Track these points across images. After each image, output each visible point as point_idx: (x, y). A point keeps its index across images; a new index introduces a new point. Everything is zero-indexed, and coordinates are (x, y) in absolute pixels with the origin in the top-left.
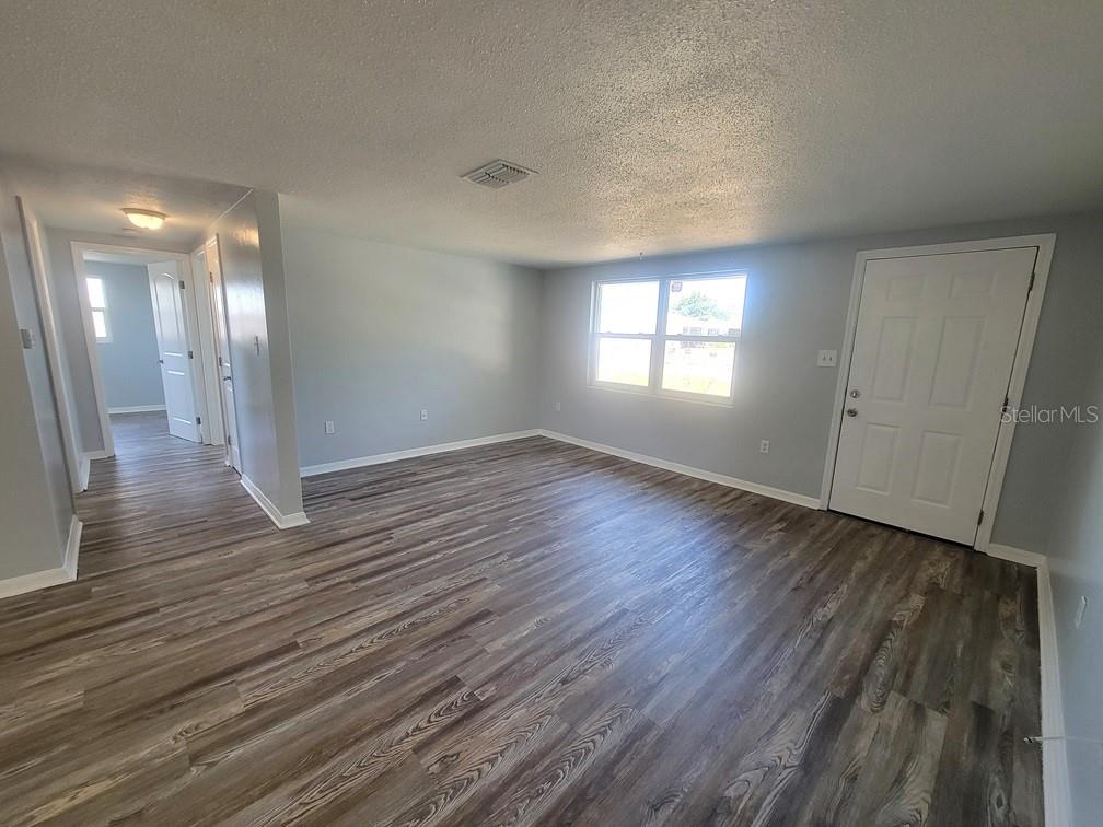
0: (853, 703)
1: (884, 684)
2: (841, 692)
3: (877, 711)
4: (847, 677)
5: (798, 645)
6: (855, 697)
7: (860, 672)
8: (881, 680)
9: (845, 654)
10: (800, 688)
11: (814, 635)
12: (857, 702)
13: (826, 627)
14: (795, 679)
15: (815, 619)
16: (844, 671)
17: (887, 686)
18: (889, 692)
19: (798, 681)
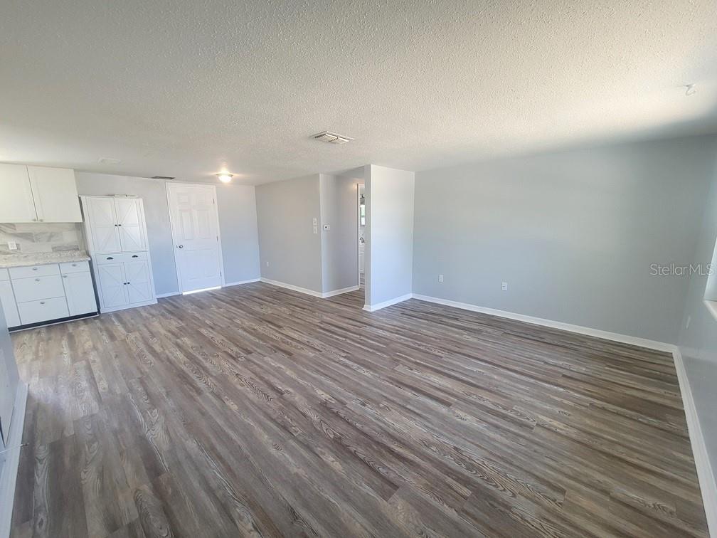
0: (151, 481)
1: (147, 515)
2: (163, 479)
3: (136, 492)
4: (170, 491)
5: (215, 473)
6: (154, 485)
7: (167, 504)
8: (151, 517)
9: (189, 506)
10: (181, 455)
11: (221, 492)
12: (150, 484)
13: (224, 508)
14: (189, 457)
15: (239, 505)
16: (176, 492)
17: (143, 516)
18: (140, 515)
19: (186, 458)
